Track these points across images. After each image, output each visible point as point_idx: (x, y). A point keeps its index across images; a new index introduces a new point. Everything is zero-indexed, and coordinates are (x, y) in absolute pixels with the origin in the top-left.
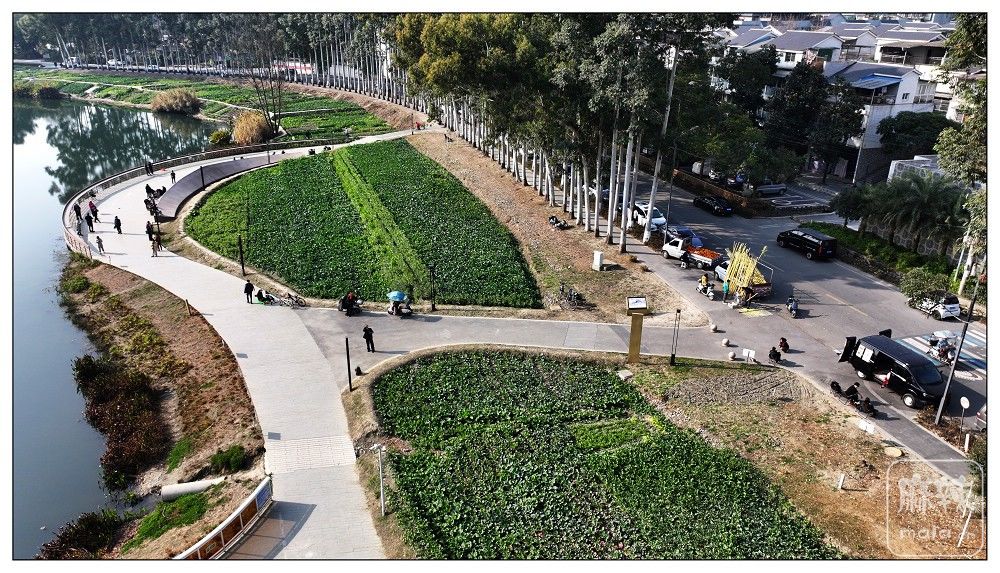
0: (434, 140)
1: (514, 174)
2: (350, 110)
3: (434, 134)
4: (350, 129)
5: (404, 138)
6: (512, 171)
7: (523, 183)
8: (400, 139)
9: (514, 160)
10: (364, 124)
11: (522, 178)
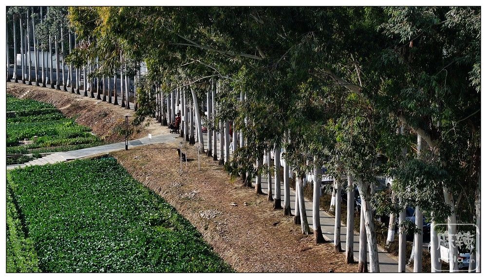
0: (160, 158)
1: (298, 220)
2: (39, 113)
3: (161, 148)
4: (31, 142)
5: (112, 154)
6: (295, 213)
7: (315, 237)
8: (106, 156)
9: (297, 192)
10: (55, 133)
11: (314, 228)
